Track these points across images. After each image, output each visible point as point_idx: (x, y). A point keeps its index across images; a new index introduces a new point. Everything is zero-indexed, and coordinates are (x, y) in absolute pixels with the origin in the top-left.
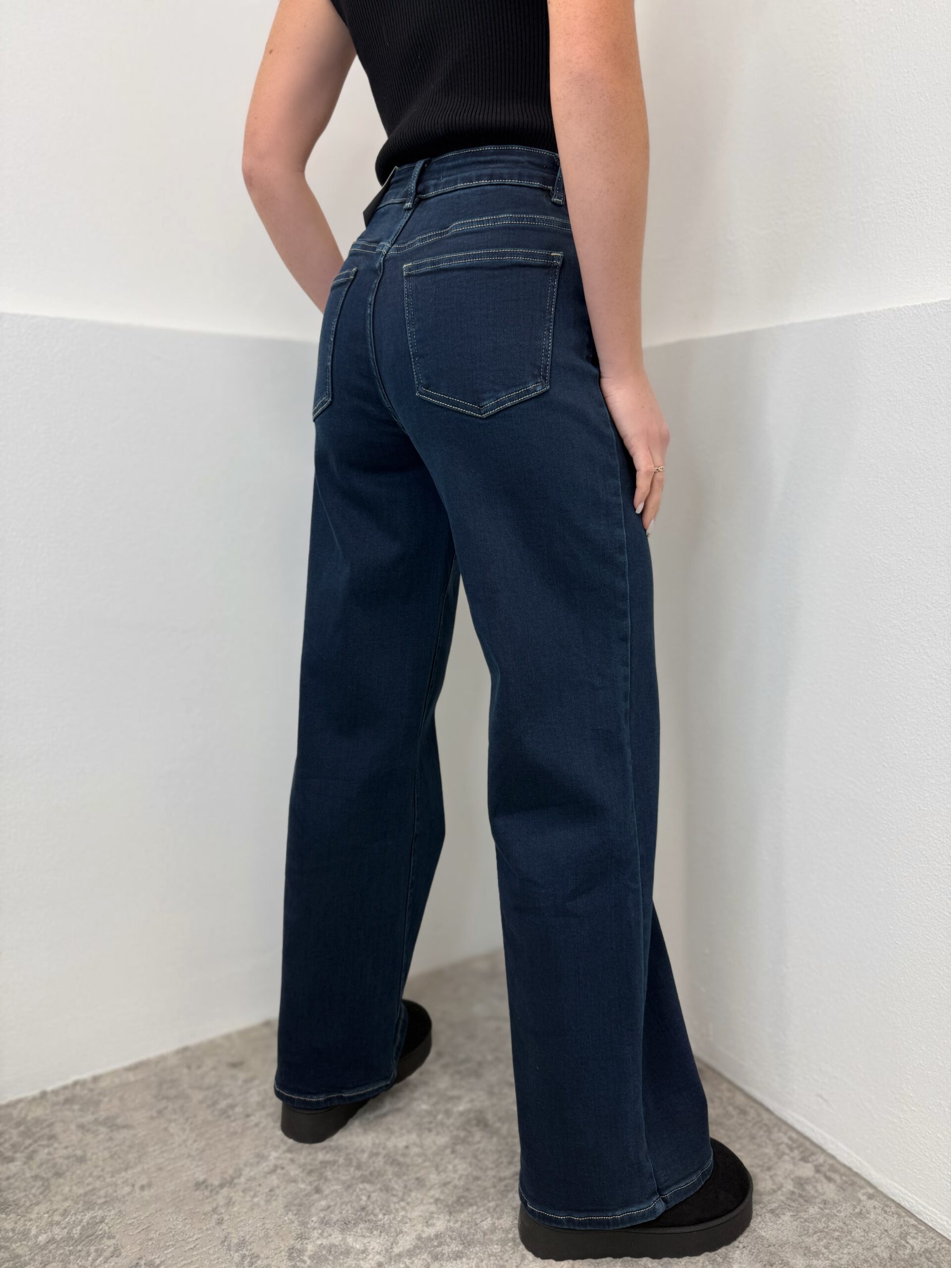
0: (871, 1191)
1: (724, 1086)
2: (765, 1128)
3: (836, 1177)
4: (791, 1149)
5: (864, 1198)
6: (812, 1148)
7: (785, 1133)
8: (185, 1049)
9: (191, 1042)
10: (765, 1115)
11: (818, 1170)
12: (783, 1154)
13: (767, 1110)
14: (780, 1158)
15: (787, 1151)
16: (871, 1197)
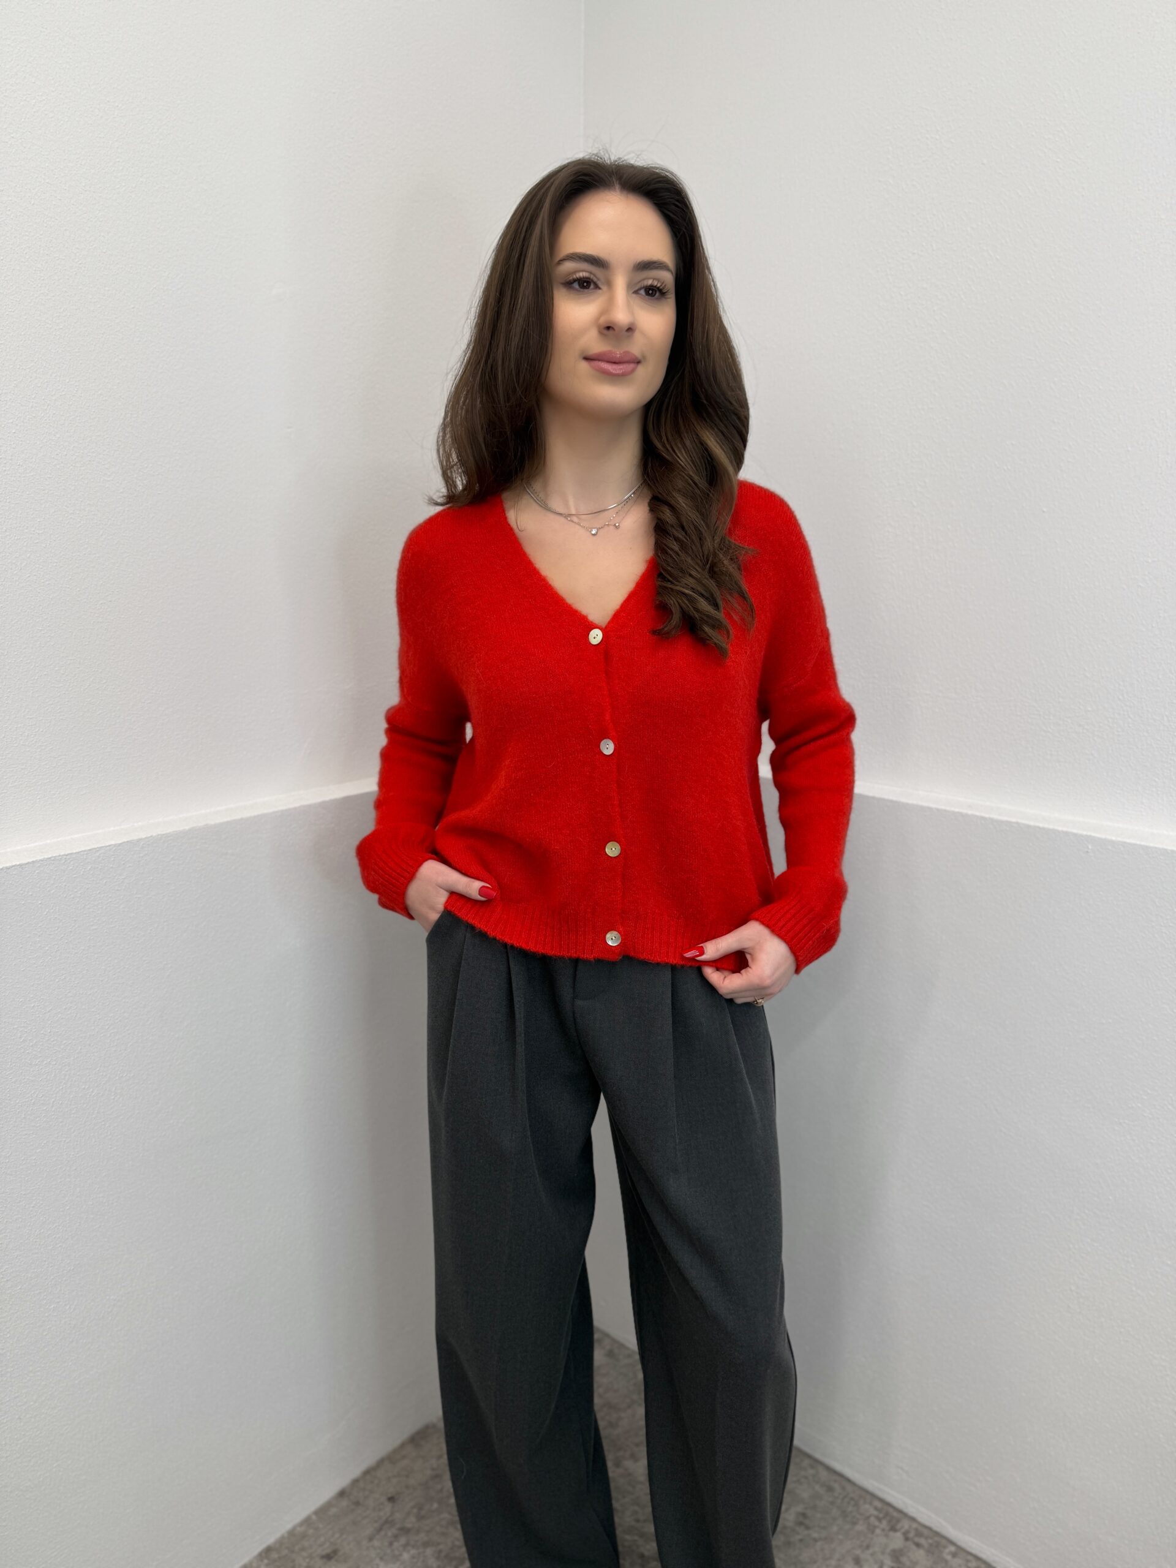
0: (952, 1549)
1: (806, 1462)
2: (852, 1503)
3: (922, 1541)
4: (879, 1520)
5: (949, 1558)
6: (895, 1514)
7: (871, 1504)
8: (268, 1550)
9: (271, 1540)
10: (849, 1488)
11: (907, 1539)
12: (875, 1527)
13: (849, 1480)
14: (873, 1532)
15: (877, 1523)
16: (954, 1555)
